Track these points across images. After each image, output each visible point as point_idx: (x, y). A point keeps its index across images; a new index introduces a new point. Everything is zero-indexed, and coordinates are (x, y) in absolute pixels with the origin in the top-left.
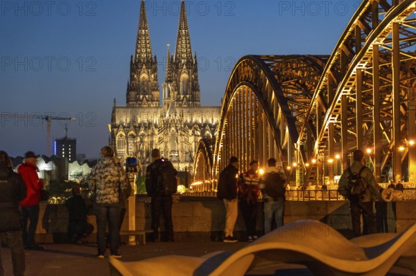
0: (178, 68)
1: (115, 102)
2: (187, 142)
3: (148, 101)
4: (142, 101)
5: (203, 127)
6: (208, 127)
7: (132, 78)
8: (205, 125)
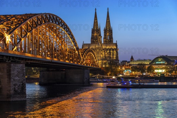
0: (106, 32)
1: (83, 42)
2: (102, 54)
3: (96, 42)
4: (95, 42)
5: (110, 50)
6: (111, 50)
7: (92, 35)
8: (111, 49)
